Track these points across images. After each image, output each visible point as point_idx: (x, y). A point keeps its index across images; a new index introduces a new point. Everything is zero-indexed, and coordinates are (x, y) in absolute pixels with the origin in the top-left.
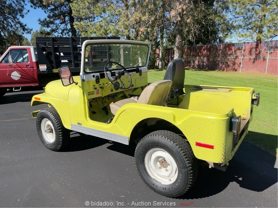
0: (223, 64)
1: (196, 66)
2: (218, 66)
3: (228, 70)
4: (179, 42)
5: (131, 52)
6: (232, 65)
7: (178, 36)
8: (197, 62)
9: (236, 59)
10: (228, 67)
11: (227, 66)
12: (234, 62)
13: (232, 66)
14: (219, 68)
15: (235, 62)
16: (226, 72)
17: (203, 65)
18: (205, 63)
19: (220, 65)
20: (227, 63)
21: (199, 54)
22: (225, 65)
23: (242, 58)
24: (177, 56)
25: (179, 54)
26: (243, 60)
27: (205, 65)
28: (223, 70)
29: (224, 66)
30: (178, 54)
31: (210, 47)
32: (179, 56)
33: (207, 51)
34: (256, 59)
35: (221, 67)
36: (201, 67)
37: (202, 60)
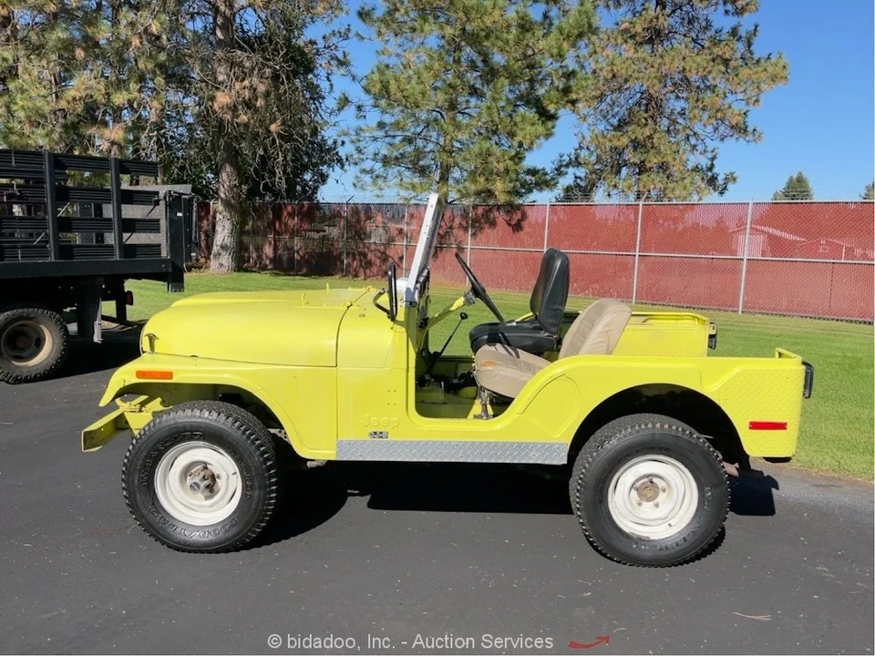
0: (354, 259)
1: (268, 262)
2: (338, 263)
3: (368, 275)
4: (231, 188)
5: (194, 214)
6: (378, 262)
7: (228, 168)
8: (268, 250)
9: (389, 244)
10: (367, 268)
11: (366, 263)
12: (384, 253)
13: (378, 264)
14: (342, 270)
15: (387, 253)
16: (365, 279)
17: (291, 259)
18: (298, 252)
19: (345, 262)
20: (365, 255)
21: (275, 226)
22: (361, 261)
23: (405, 243)
24: (226, 231)
25: (233, 225)
26: (407, 249)
27: (299, 258)
28: (356, 276)
29: (355, 263)
30: (228, 225)
31: (309, 208)
32: (232, 230)
33: (301, 220)
34: (441, 248)
35: (349, 265)
36: (285, 265)
37: (288, 244)
